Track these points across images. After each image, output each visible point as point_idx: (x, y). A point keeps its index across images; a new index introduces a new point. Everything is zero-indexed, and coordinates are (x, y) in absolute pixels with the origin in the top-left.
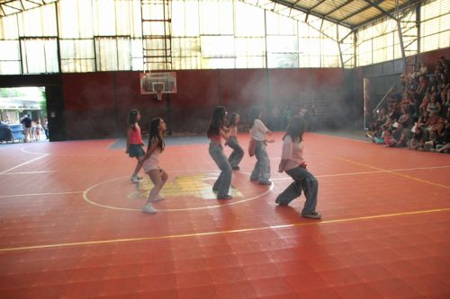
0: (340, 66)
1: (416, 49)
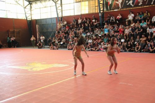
0: (25, 19)
1: (61, 14)
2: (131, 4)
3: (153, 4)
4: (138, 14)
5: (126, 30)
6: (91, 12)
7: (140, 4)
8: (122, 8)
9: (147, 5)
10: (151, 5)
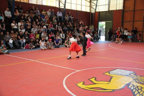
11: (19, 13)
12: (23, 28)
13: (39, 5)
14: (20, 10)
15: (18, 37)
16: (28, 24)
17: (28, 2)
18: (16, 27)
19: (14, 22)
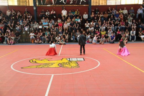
2: (63, 2)
3: (81, 4)
4: (70, 11)
5: (65, 25)
6: (21, 4)
7: (70, 3)
8: (55, 4)
9: (76, 5)
10: (79, 5)
11: (94, 15)
12: (92, 27)
13: (117, 5)
14: (97, 12)
15: (85, 33)
16: (99, 23)
17: (106, 5)
18: (87, 26)
19: (87, 22)
